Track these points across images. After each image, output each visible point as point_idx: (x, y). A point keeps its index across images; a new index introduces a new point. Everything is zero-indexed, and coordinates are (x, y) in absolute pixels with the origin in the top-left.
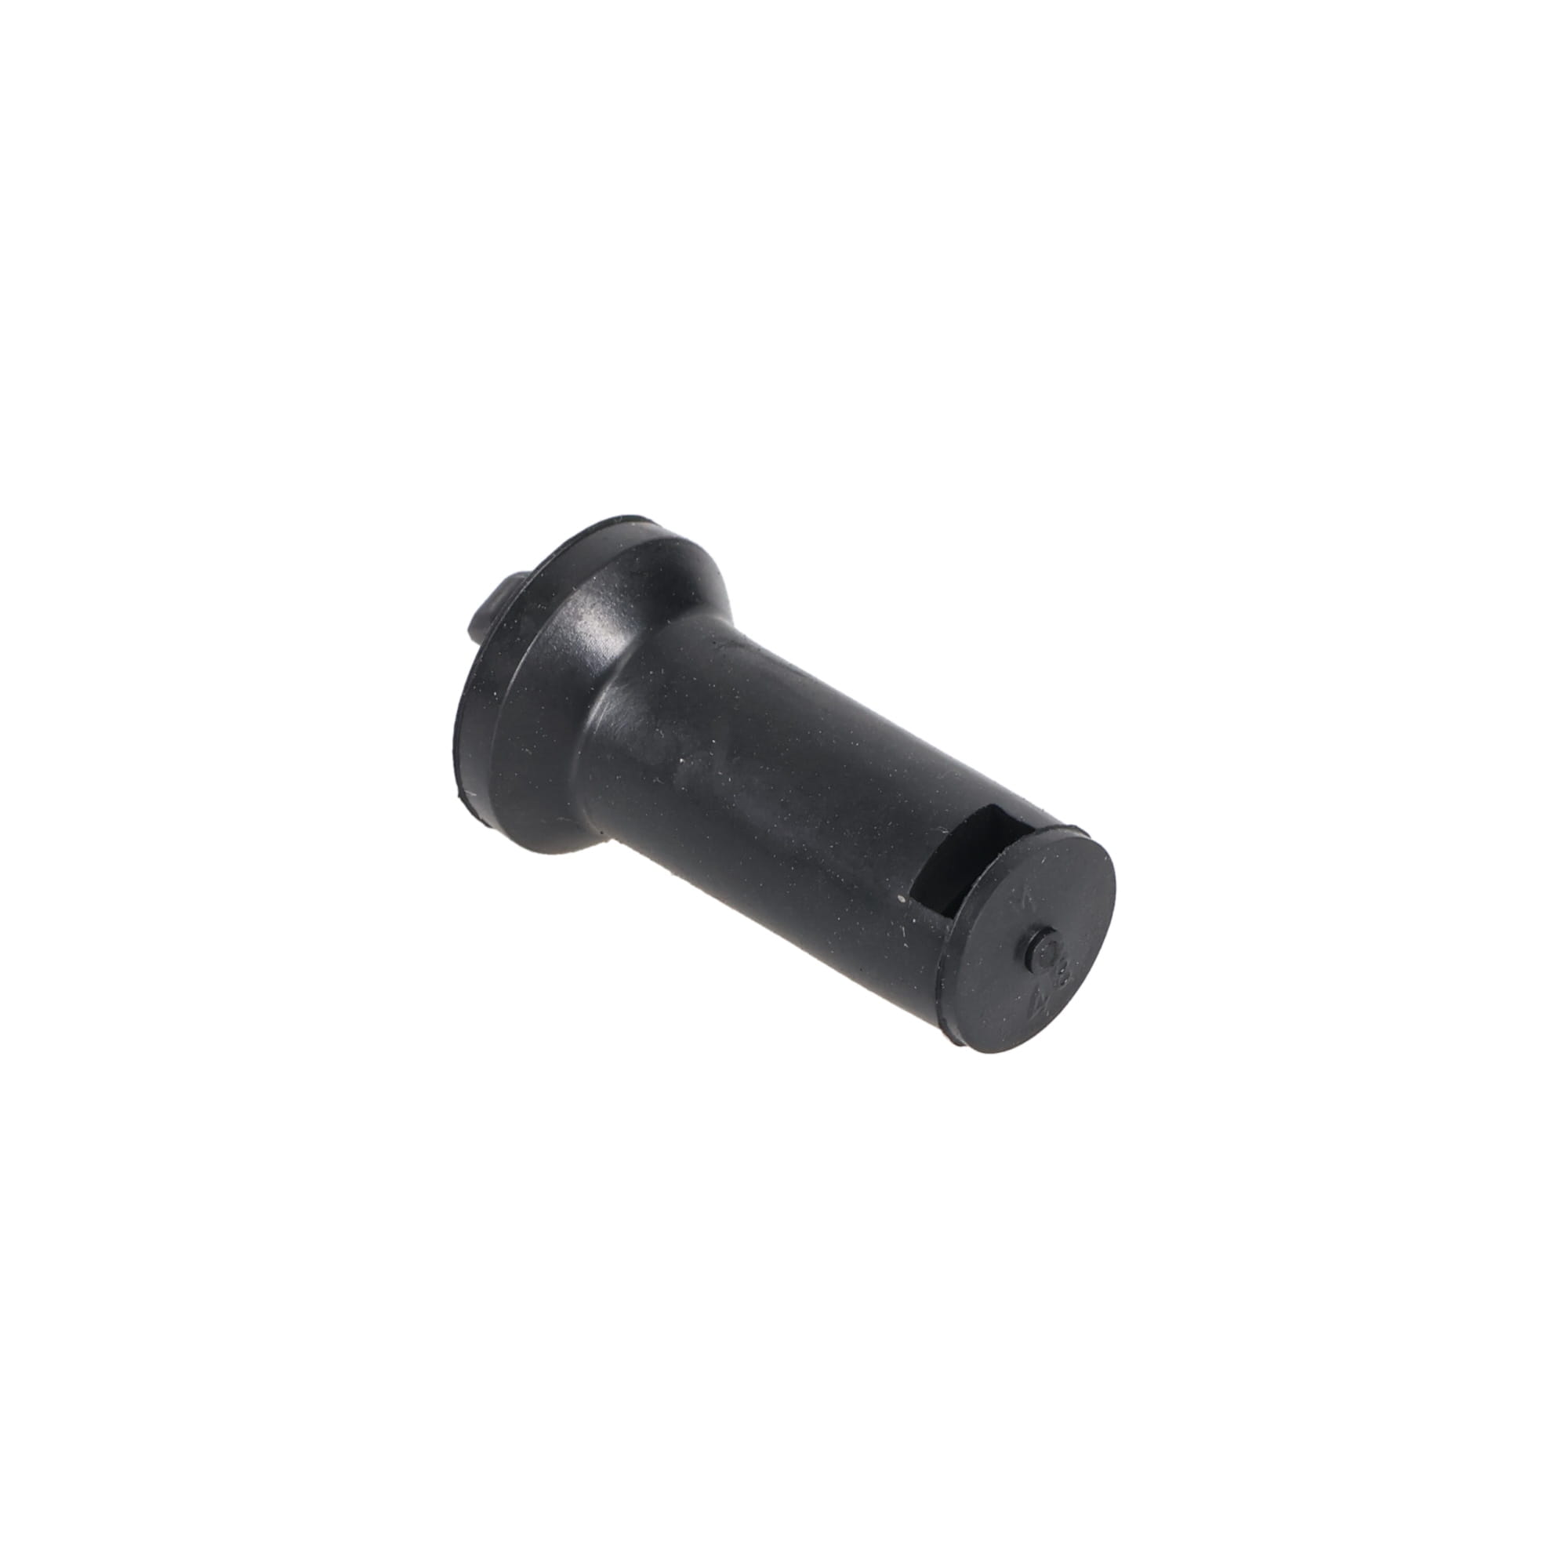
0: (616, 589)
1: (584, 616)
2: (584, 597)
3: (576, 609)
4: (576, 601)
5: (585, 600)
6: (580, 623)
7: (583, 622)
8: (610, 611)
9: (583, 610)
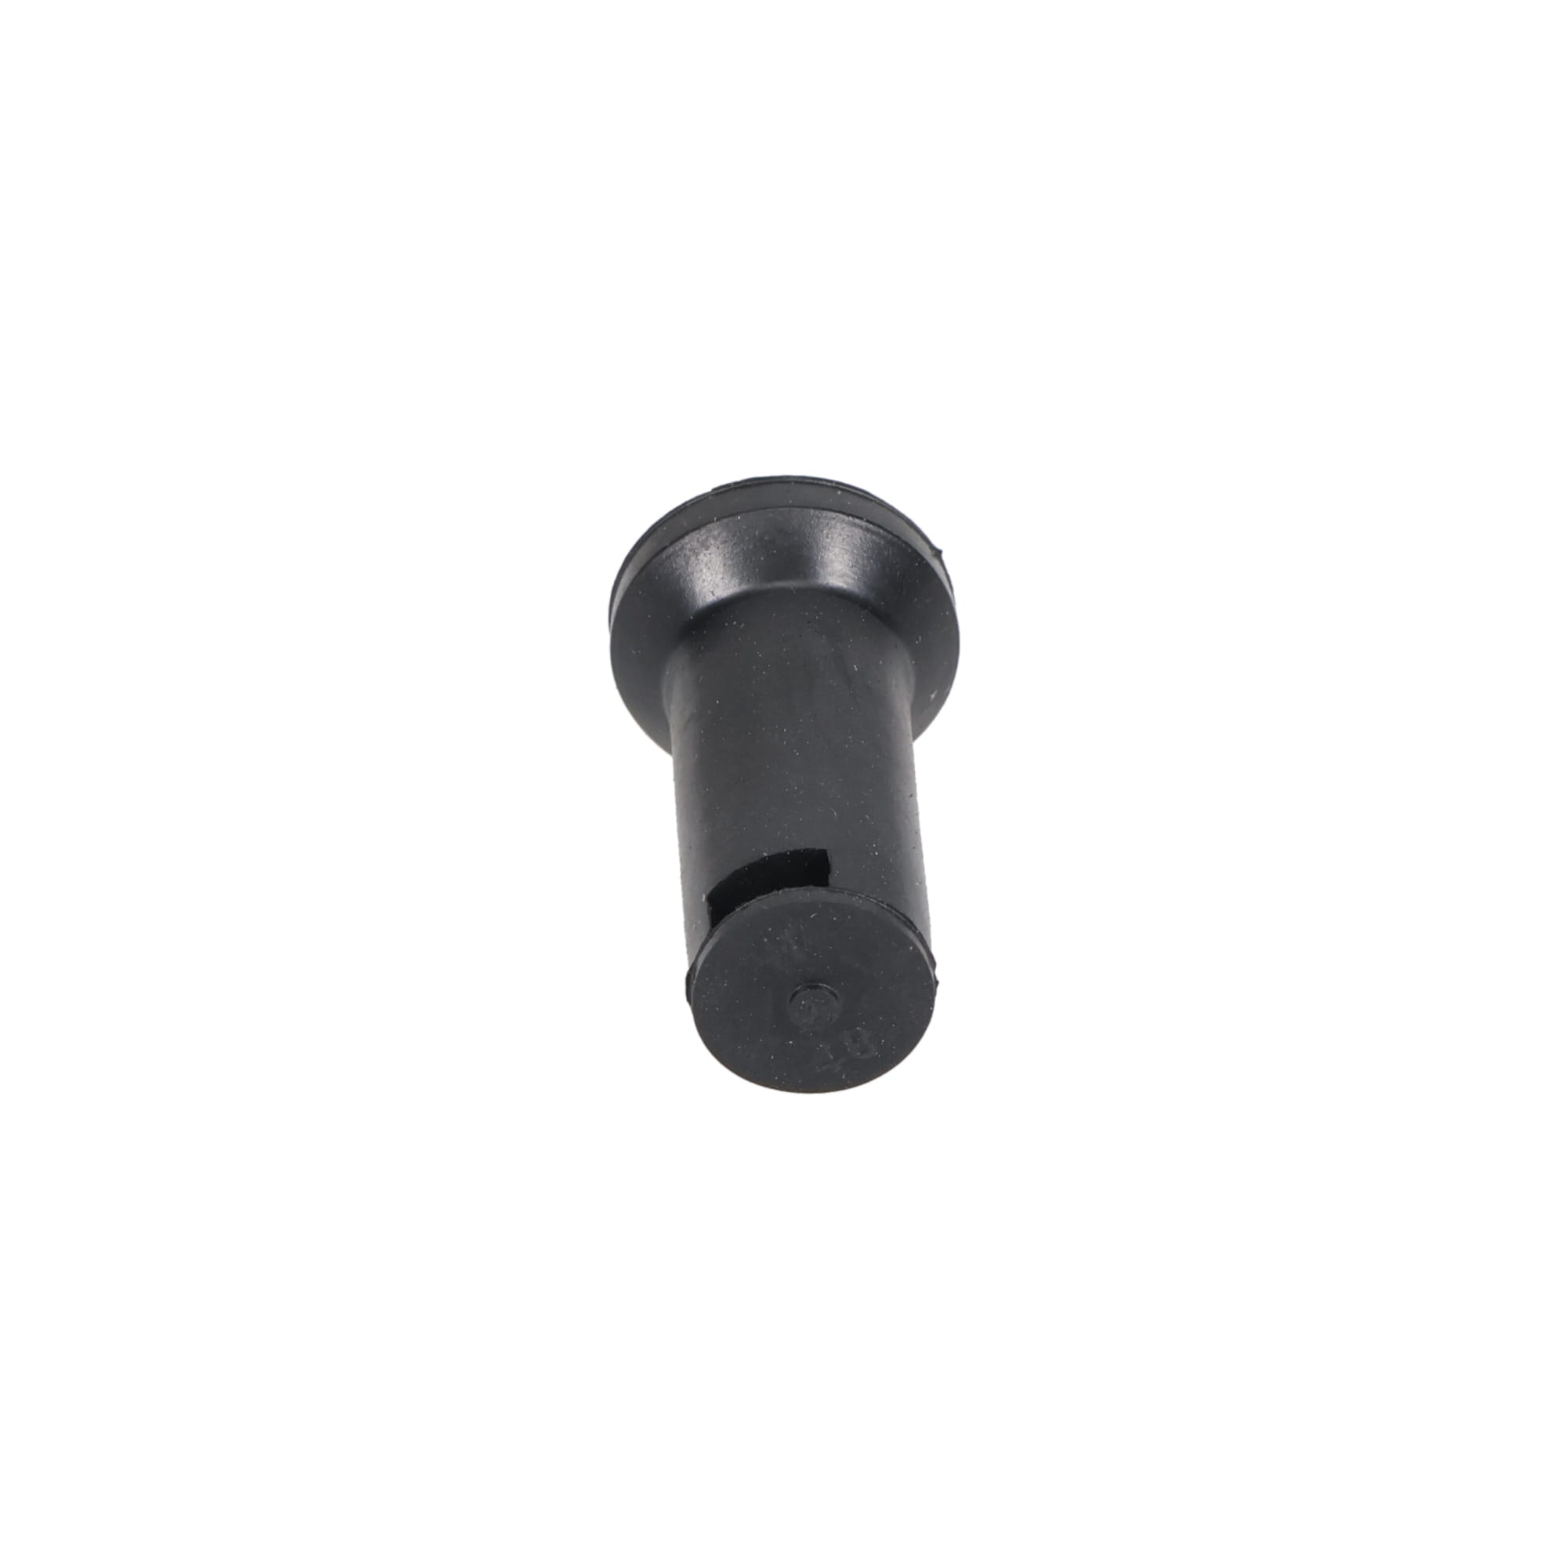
0: (755, 536)
1: (712, 547)
2: (720, 530)
3: (707, 537)
4: (711, 531)
5: (719, 534)
6: (705, 552)
7: (709, 552)
8: (737, 554)
9: (712, 542)
